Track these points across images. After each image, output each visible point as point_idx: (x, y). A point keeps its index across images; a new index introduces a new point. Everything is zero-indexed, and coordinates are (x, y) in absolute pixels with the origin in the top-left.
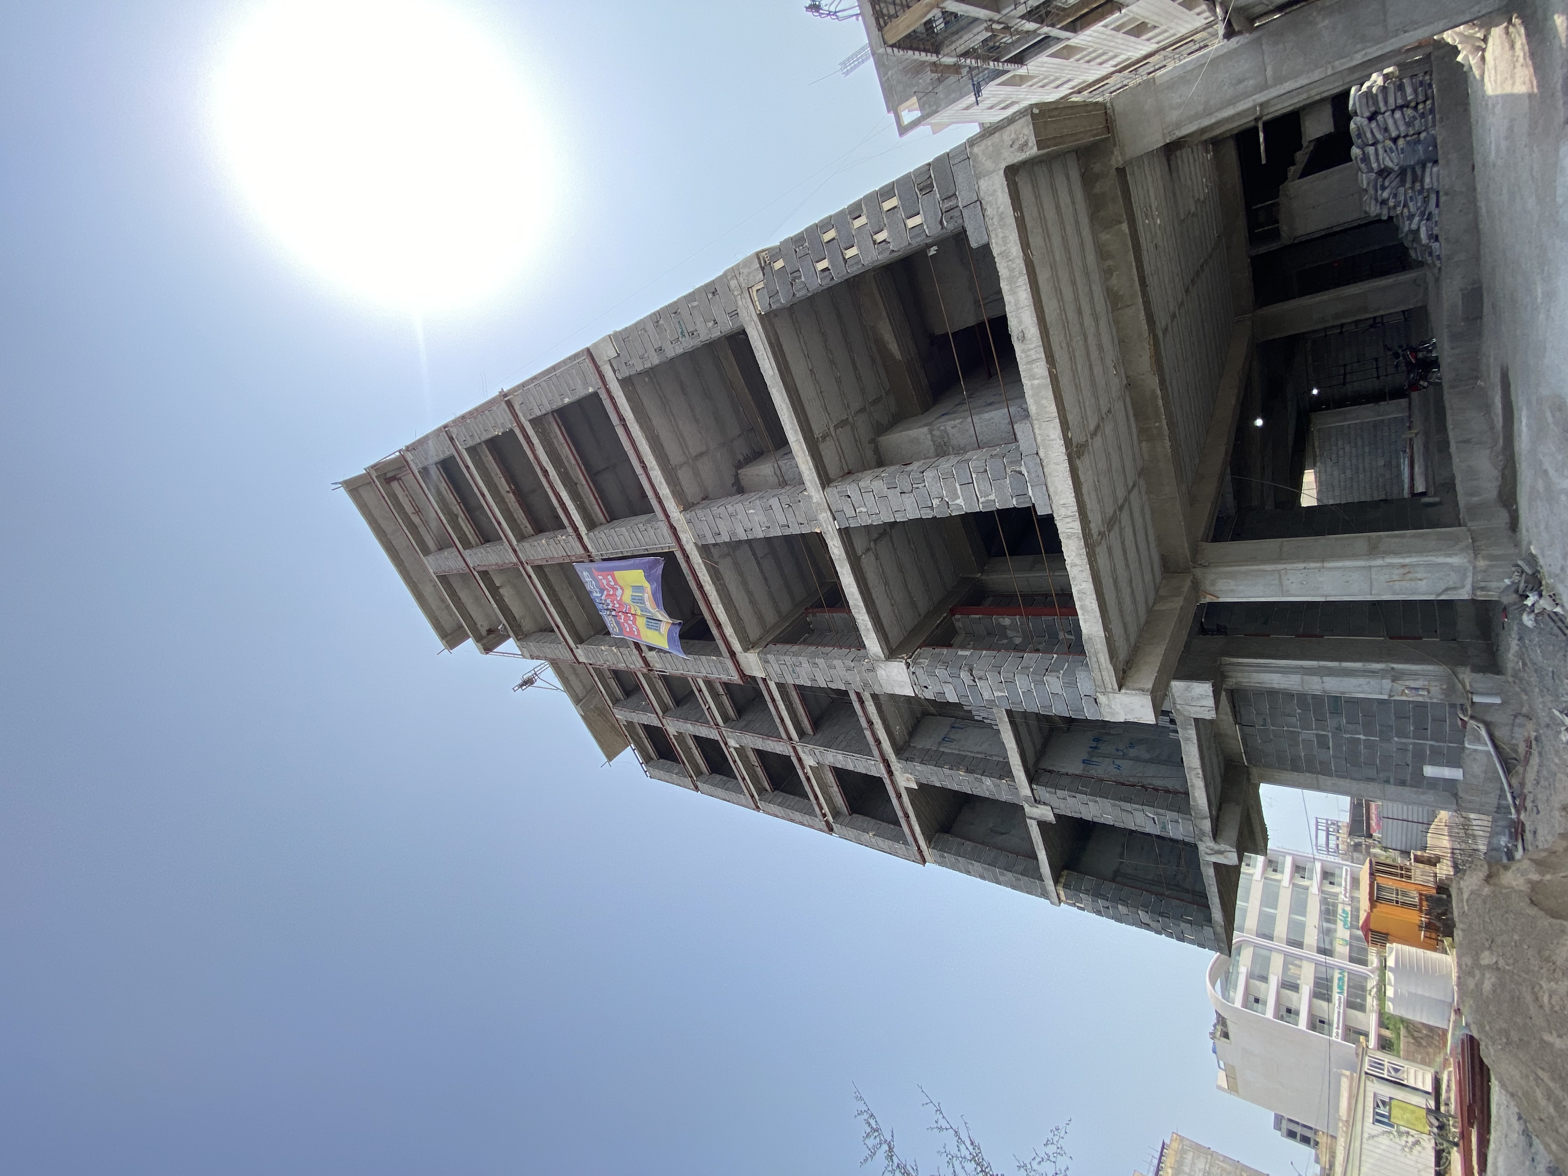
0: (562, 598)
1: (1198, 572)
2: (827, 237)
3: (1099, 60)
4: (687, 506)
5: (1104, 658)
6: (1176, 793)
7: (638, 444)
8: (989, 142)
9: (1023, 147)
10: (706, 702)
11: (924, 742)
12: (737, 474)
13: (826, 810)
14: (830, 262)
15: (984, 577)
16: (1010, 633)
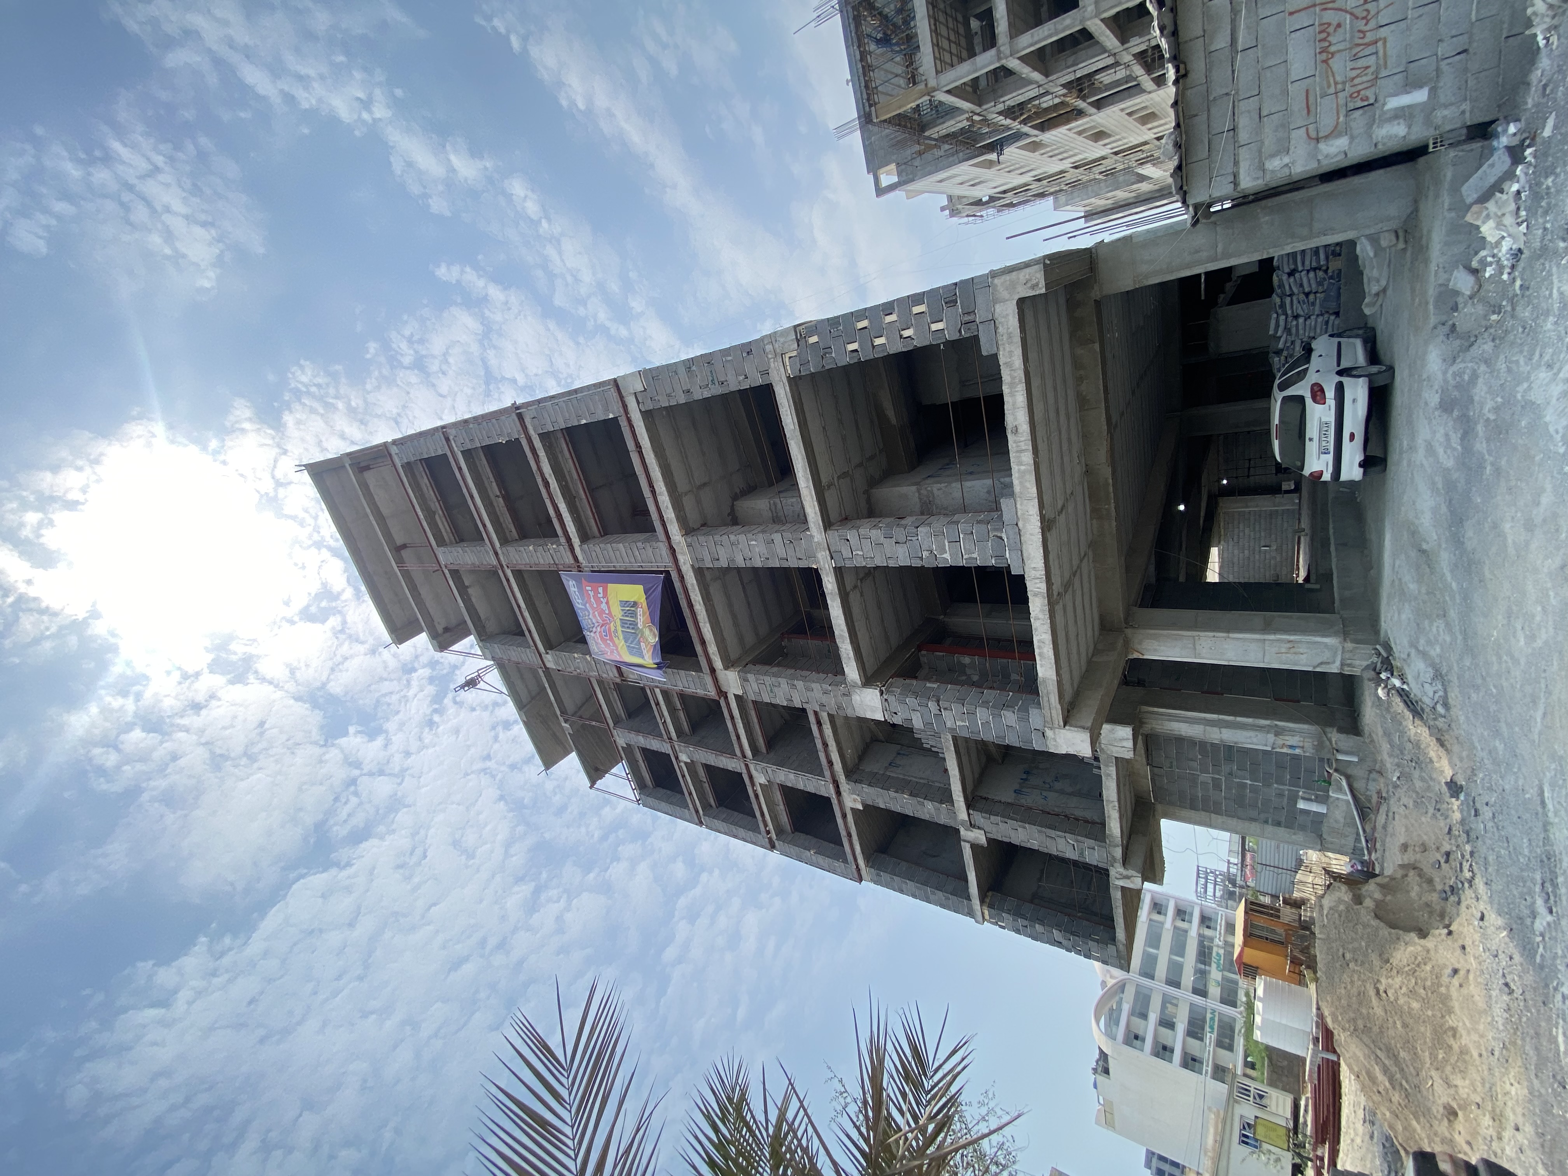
0: (537, 603)
1: (1129, 631)
2: (861, 325)
3: (1060, 157)
4: (688, 530)
5: (1054, 698)
6: (1093, 823)
7: (651, 470)
8: (1007, 277)
9: (1035, 286)
10: (662, 716)
11: (872, 766)
12: (733, 505)
13: (771, 827)
14: (860, 345)
15: (946, 619)
16: (968, 671)
